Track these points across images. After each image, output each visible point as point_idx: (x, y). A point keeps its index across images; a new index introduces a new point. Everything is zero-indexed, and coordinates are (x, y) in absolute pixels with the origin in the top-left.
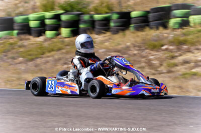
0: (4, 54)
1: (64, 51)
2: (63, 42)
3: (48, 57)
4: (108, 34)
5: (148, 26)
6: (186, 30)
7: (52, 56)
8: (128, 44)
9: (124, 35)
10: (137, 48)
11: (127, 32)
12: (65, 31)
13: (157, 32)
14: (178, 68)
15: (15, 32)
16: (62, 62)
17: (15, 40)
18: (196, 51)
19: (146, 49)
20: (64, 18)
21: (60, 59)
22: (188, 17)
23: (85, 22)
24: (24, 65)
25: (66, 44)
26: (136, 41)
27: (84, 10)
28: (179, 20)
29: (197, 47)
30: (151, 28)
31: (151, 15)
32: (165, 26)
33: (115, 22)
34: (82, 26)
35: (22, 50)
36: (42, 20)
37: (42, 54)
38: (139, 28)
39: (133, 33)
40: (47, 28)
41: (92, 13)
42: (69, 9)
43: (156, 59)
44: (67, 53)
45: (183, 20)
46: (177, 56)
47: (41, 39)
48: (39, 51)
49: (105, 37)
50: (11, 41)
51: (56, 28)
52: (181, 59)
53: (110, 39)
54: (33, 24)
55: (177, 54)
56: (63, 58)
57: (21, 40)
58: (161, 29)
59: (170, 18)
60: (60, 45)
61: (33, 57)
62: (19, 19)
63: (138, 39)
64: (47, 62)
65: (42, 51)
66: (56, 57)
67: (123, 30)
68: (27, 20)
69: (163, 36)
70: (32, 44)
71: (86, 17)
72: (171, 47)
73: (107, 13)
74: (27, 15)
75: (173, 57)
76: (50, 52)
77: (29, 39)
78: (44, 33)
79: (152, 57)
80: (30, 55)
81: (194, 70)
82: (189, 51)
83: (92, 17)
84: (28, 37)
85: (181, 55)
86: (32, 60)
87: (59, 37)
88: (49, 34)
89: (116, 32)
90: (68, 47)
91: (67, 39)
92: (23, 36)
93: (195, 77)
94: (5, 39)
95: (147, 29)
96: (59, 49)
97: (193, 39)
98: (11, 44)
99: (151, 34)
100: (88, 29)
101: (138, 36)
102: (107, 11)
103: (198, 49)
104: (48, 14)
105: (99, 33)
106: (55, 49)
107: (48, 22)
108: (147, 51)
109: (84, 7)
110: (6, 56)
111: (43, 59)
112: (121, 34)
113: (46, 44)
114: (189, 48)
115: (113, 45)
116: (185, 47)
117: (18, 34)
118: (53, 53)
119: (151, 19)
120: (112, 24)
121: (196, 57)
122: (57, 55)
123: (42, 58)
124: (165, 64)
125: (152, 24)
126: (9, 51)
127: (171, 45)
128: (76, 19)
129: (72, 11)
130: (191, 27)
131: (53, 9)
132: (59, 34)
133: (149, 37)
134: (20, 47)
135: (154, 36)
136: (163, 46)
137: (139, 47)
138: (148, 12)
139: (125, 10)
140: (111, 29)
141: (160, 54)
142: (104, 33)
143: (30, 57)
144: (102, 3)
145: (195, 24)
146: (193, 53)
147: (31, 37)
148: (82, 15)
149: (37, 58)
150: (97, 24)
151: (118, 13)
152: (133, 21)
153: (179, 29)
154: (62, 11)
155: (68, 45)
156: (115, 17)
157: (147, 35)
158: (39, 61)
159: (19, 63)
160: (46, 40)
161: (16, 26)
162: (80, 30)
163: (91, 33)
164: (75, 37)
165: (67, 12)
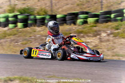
1: (17, 35)
3: (8, 38)
4: (44, 27)
7: (10, 38)
12: (20, 25)
13: (70, 27)
16: (15, 41)
18: (87, 37)
20: (19, 17)
21: (14, 40)
23: (31, 20)
25: (19, 32)
27: (31, 13)
28: (82, 20)
29: (88, 35)
32: (75, 23)
33: (48, 20)
34: (29, 22)
36: (7, 18)
37: (5, 37)
38: (61, 24)
40: (10, 22)
44: (19, 37)
45: (84, 20)
47: (6, 29)
48: (3, 35)
49: (42, 28)
53: (44, 30)
54: (2, 20)
56: (16, 39)
58: (72, 25)
59: (77, 19)
60: (16, 32)
64: (7, 41)
65: (5, 35)
66: (12, 39)
70: (0, 32)
71: (32, 17)
76: (9, 36)
78: (8, 25)
82: (83, 37)
83: (35, 17)
88: (11, 26)
91: (20, 29)
95: (65, 25)
96: (15, 35)
99: (67, 27)
100: (33, 24)
102: (44, 14)
104: (11, 15)
105: (39, 26)
107: (10, 19)
109: (31, 11)
113: (8, 32)
115: (45, 33)
116: (82, 35)
118: (11, 36)
120: (46, 21)
121: (86, 40)
122: (13, 38)
123: (4, 39)
125: (68, 22)
127: (75, 34)
128: (26, 18)
129: (24, 13)
130: (88, 24)
131: (13, 12)
132: (16, 26)
133: (65, 29)
135: (68, 29)
136: (70, 34)
138: (66, 15)
145: (90, 23)
146: (85, 38)
147: (0, 28)
148: (30, 16)
149: (1, 39)
150: (38, 21)
151: (49, 15)
152: (58, 20)
154: (19, 13)
155: (20, 33)
156: (48, 17)
160: (9, 29)
162: (29, 24)
163: (34, 26)
164: (26, 28)
165: (21, 14)
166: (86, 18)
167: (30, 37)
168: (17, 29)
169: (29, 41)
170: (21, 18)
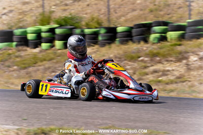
0: (2, 63)
1: (55, 61)
2: (55, 53)
3: (40, 66)
4: (97, 46)
5: (131, 40)
7: (43, 65)
8: (111, 56)
9: (110, 48)
10: (117, 59)
11: (113, 45)
12: (58, 44)
13: (139, 46)
14: (148, 76)
15: (14, 43)
16: (51, 70)
17: (14, 51)
18: (166, 63)
19: (125, 60)
20: (58, 31)
21: (49, 68)
22: (165, 33)
24: (18, 72)
25: (58, 55)
26: (119, 54)
27: (76, 25)
28: (158, 35)
29: (167, 59)
30: (134, 42)
31: (134, 31)
32: (146, 41)
33: (103, 36)
35: (18, 59)
36: (38, 33)
37: (35, 64)
38: (124, 42)
39: (118, 46)
40: (43, 40)
42: (63, 23)
43: (132, 69)
44: (57, 62)
45: (161, 36)
46: (148, 67)
47: (37, 50)
48: (33, 60)
49: (93, 49)
50: (10, 52)
51: (51, 40)
52: (152, 68)
53: (97, 51)
54: (30, 37)
55: (149, 65)
56: (52, 67)
57: (19, 51)
58: (142, 43)
59: (150, 34)
60: (52, 56)
61: (26, 66)
62: (17, 32)
63: (121, 52)
64: (38, 70)
65: (35, 61)
66: (47, 66)
67: (109, 43)
68: (25, 33)
69: (143, 49)
70: (29, 55)
72: (146, 59)
73: (96, 28)
74: (26, 28)
75: (146, 67)
76: (42, 61)
77: (26, 50)
78: (40, 45)
79: (128, 67)
80: (24, 64)
81: (160, 79)
82: (160, 62)
83: (82, 31)
84: (25, 48)
85: (152, 66)
86: (25, 68)
87: (53, 49)
89: (103, 45)
90: (59, 58)
91: (60, 51)
92: (20, 48)
93: (159, 84)
94: (4, 50)
95: (130, 43)
96: (51, 60)
97: (164, 52)
98: (9, 54)
99: (133, 47)
101: (121, 49)
102: (97, 26)
103: (167, 61)
104: (44, 28)
105: (88, 46)
106: (47, 59)
107: (43, 35)
108: (126, 61)
109: (77, 22)
110: (2, 64)
111: (35, 68)
112: (107, 47)
113: (40, 56)
114: (160, 60)
115: (98, 56)
116: (158, 59)
117: (17, 45)
118: (44, 62)
119: (134, 34)
120: (100, 38)
121: (164, 67)
122: (47, 64)
123: (34, 66)
124: (137, 73)
125: (135, 38)
126: (6, 60)
127: (146, 57)
128: (69, 32)
129: (66, 25)
130: (168, 42)
131: (48, 24)
132: (53, 46)
133: (130, 50)
134: (17, 57)
135: (135, 49)
136: (139, 57)
137: (119, 58)
138: (132, 28)
139: (112, 26)
140: (99, 43)
141: (136, 65)
142: (93, 46)
143: (23, 66)
144: (93, 19)
145: (171, 39)
146: (163, 64)
147: (28, 49)
148: (74, 30)
149: (30, 67)
150: (87, 37)
152: (118, 35)
153: (157, 43)
154: (57, 26)
155: (59, 56)
156: (103, 31)
157: (129, 48)
158: (31, 69)
159: (13, 71)
160: (41, 51)
161: (15, 38)
165: (61, 26)
166: (165, 32)
168: (54, 50)
170: (61, 33)
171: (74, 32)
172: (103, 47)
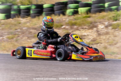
4: (29, 18)
5: (54, 13)
6: (76, 16)
9: (39, 19)
11: (41, 17)
12: (1, 16)
13: (59, 17)
20: (1, 7)
23: (14, 10)
27: (14, 2)
28: (72, 10)
30: (56, 15)
31: (55, 7)
32: (64, 14)
33: (33, 11)
34: (12, 13)
41: (19, 4)
42: (4, 1)
44: (3, 29)
45: (74, 10)
49: (27, 20)
53: (30, 21)
58: (61, 15)
59: (67, 9)
67: (38, 16)
69: (63, 20)
71: (15, 7)
72: (67, 27)
73: (28, 5)
83: (19, 7)
90: (3, 26)
91: (2, 21)
95: (53, 15)
99: (55, 18)
100: (17, 15)
102: (29, 3)
105: (23, 17)
112: (37, 18)
115: (32, 25)
116: (75, 27)
119: (55, 9)
120: (31, 12)
125: (56, 12)
128: (9, 8)
130: (79, 15)
135: (57, 20)
136: (62, 26)
138: (54, 5)
139: (40, 3)
140: (31, 15)
141: (60, 31)
142: (27, 17)
145: (81, 13)
148: (13, 6)
150: (22, 11)
151: (35, 5)
152: (44, 10)
153: (72, 15)
156: (33, 7)
162: (11, 15)
163: (18, 17)
164: (9, 20)
165: (3, 3)
166: (77, 8)
167: (16, 30)
169: (15, 35)
171: (12, 8)
172: (34, 18)
